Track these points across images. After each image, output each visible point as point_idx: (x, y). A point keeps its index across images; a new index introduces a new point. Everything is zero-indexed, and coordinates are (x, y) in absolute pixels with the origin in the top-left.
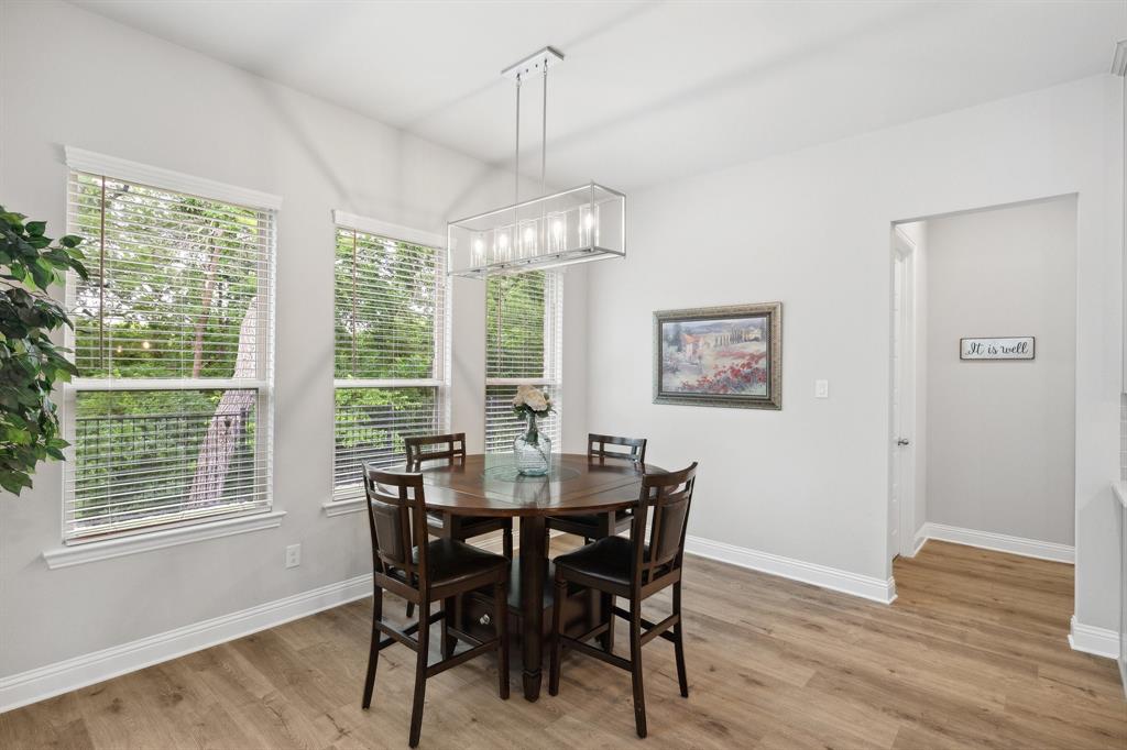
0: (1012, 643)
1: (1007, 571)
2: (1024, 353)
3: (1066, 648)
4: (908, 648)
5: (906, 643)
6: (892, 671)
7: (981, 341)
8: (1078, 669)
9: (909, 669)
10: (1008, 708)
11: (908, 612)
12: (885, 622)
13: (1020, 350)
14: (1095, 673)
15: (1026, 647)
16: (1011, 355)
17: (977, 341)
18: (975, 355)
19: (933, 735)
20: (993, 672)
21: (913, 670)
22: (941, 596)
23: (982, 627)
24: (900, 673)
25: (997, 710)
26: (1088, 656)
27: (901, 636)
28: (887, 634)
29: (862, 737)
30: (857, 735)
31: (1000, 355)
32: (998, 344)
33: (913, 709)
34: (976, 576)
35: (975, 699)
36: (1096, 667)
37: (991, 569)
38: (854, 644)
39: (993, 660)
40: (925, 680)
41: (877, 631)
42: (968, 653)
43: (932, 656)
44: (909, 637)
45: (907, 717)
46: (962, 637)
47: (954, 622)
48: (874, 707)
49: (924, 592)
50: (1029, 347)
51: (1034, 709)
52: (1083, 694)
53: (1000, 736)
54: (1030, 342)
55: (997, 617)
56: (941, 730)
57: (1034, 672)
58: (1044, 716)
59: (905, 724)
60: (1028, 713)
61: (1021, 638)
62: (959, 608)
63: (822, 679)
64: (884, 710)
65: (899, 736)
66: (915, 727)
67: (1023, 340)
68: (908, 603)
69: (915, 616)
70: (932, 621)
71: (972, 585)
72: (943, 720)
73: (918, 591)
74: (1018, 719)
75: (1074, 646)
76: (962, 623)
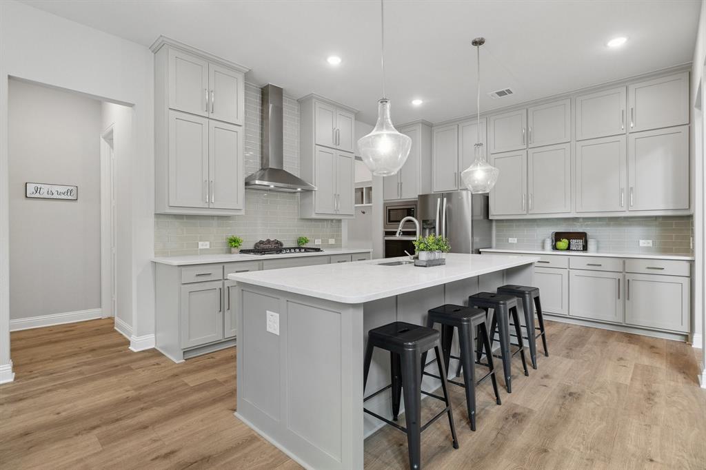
0: (109, 363)
1: (72, 333)
2: (72, 196)
3: (132, 353)
4: (56, 396)
5: (50, 394)
6: (58, 414)
7: (42, 186)
8: (145, 358)
9: (66, 406)
10: (135, 390)
11: (33, 378)
12: (22, 392)
13: (69, 194)
14: (151, 357)
15: (116, 362)
16: (63, 197)
17: (39, 186)
18: (37, 195)
19: (116, 425)
20: (113, 380)
21: (72, 404)
22: (46, 360)
23: (86, 364)
24: (64, 411)
25: (132, 394)
26: (143, 351)
27: (41, 393)
28: (31, 397)
29: (78, 457)
30: (75, 459)
31: (55, 196)
32: (54, 189)
33: (94, 422)
34: (56, 342)
35: (117, 396)
36: (150, 354)
37: (61, 335)
38: (11, 417)
39: (107, 375)
40: (82, 405)
41: (21, 400)
42: (93, 379)
43: (73, 392)
44: (48, 391)
45: (94, 428)
46: (81, 373)
47: (69, 369)
48: (69, 438)
49: (31, 363)
50: (74, 192)
51: (146, 384)
52: (156, 366)
53: (145, 403)
54: (75, 189)
55: (90, 356)
56: (117, 420)
57: (130, 369)
58: (152, 383)
59: (96, 432)
60: (145, 386)
61: (111, 358)
62: (64, 361)
63: (9, 452)
64: (77, 435)
65: (100, 439)
66: (104, 428)
67: (70, 188)
68: (26, 374)
69: (40, 378)
70: (54, 375)
71: (59, 347)
72: (114, 415)
73: (27, 364)
74: (144, 391)
75: (135, 351)
76: (74, 367)
